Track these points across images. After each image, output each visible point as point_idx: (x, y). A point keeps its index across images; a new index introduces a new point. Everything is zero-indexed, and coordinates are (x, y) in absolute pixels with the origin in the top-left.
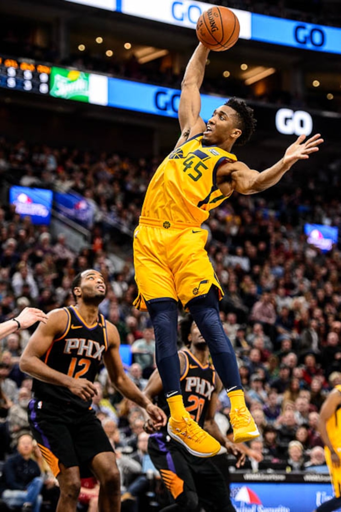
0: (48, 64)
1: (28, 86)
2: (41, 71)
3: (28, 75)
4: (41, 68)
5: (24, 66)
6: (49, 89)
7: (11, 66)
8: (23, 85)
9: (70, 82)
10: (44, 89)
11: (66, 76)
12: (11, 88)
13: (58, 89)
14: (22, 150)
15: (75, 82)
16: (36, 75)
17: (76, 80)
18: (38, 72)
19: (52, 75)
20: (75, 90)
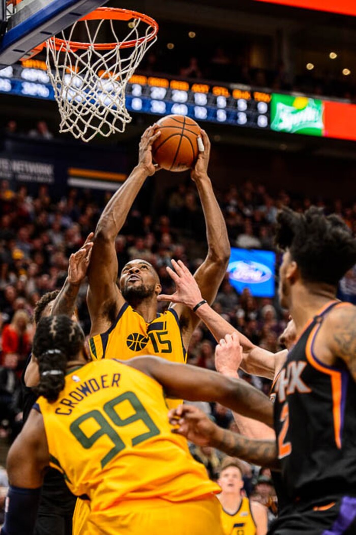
0: (267, 90)
1: (243, 119)
2: (259, 100)
3: (242, 105)
4: (258, 96)
5: (237, 94)
6: (269, 122)
7: (221, 95)
8: (237, 118)
9: (294, 113)
10: (262, 121)
11: (291, 104)
12: (221, 122)
13: (281, 121)
14: (233, 202)
15: (302, 112)
16: (252, 105)
17: (303, 109)
18: (255, 100)
19: (272, 104)
20: (301, 122)
